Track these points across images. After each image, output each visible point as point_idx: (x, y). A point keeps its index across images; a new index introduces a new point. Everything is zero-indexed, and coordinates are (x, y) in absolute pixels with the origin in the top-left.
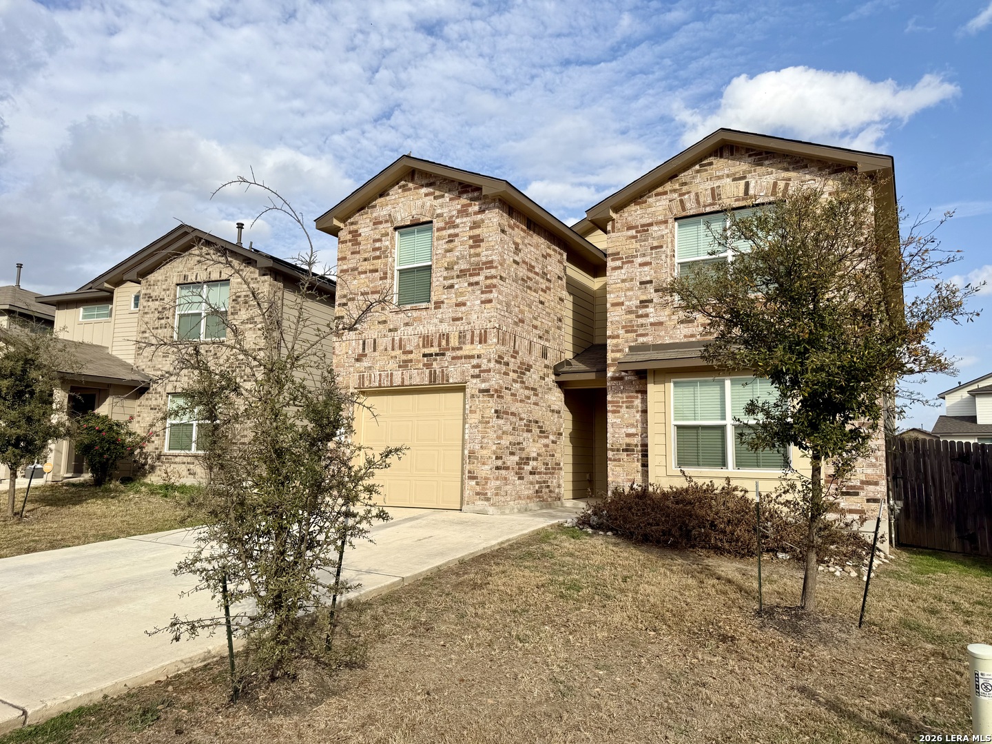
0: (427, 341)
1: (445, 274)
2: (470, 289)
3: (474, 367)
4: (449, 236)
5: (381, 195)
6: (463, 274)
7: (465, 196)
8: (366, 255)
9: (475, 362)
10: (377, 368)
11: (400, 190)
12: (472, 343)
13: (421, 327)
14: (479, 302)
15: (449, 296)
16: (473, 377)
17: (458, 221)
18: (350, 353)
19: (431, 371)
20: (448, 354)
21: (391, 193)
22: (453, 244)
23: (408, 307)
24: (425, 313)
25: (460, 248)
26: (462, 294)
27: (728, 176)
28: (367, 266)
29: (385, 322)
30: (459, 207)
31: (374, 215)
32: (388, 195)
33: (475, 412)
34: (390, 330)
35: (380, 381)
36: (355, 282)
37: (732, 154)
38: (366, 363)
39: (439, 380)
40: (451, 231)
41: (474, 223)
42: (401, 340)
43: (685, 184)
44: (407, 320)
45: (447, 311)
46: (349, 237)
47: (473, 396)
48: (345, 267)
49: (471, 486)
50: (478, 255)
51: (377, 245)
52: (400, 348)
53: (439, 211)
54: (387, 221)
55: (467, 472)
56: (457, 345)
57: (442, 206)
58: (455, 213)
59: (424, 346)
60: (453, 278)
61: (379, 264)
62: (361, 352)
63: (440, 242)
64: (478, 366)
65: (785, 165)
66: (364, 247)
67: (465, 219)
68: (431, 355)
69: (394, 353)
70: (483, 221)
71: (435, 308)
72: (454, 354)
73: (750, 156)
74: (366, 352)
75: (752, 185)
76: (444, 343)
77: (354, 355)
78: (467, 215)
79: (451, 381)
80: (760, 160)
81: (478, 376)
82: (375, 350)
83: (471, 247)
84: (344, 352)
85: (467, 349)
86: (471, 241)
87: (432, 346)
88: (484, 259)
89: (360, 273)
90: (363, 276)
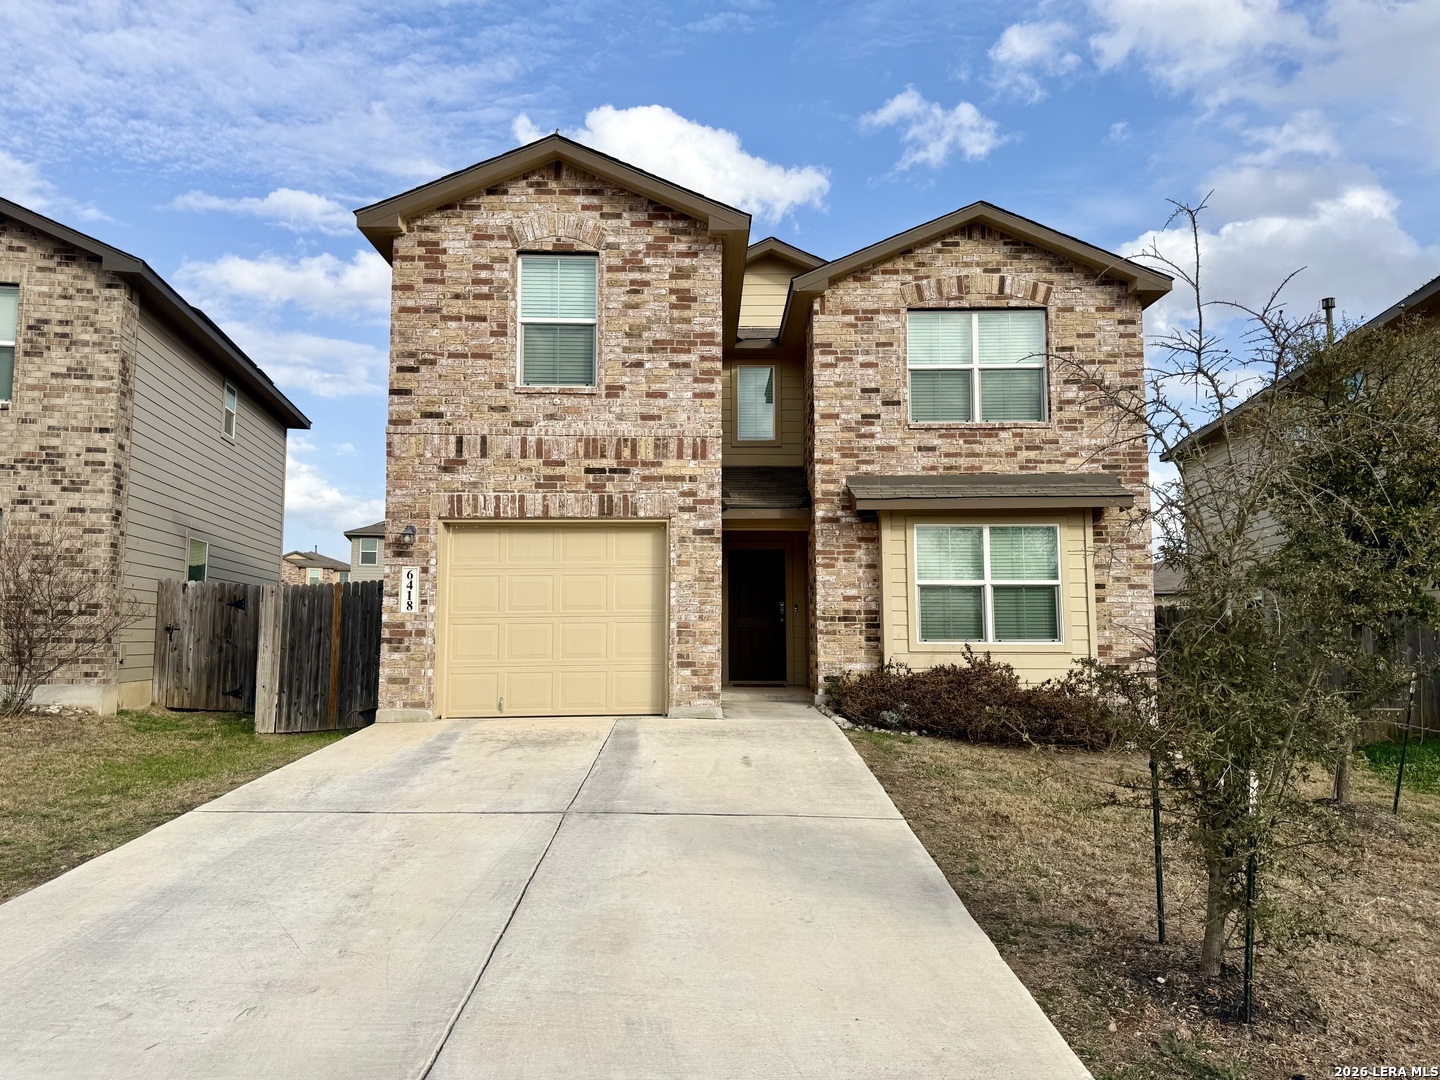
0: (593, 447)
1: (626, 342)
2: (673, 372)
3: (683, 494)
4: (633, 282)
5: (492, 191)
6: (658, 347)
7: (661, 224)
8: (459, 289)
9: (686, 486)
10: (491, 486)
11: (531, 191)
12: (680, 456)
13: (581, 424)
14: (689, 394)
15: (634, 379)
16: (682, 509)
17: (648, 261)
18: (429, 455)
19: (601, 499)
20: (635, 471)
21: (511, 191)
22: (639, 296)
23: (555, 388)
24: (587, 402)
25: (652, 305)
26: (659, 378)
27: (978, 264)
28: (459, 308)
29: (504, 409)
30: (650, 239)
31: (476, 222)
32: (505, 192)
33: (688, 564)
34: (516, 424)
35: (497, 507)
36: (435, 332)
37: (983, 238)
38: (464, 476)
39: (619, 511)
40: (637, 276)
41: (679, 269)
42: (540, 442)
43: (922, 264)
44: (551, 410)
45: (632, 403)
46: (420, 251)
47: (683, 539)
48: (410, 303)
49: (684, 678)
50: (688, 321)
51: (484, 274)
52: (539, 454)
53: (611, 239)
54: (502, 238)
55: (675, 656)
56: (651, 457)
57: (617, 232)
58: (641, 247)
59: (587, 456)
60: (640, 351)
61: (486, 307)
62: (452, 455)
63: (616, 290)
64: (691, 494)
65: (1047, 264)
66: (455, 275)
67: (660, 261)
68: (602, 471)
69: (525, 463)
70: (695, 269)
71: (608, 396)
72: (647, 473)
73: (1005, 244)
74: (466, 455)
75: (1008, 282)
76: (626, 453)
77: (437, 461)
78: (665, 255)
79: (641, 514)
80: (1017, 251)
81: (692, 509)
82: (484, 454)
83: (673, 306)
84: (413, 452)
85: (671, 466)
86: (674, 297)
87: (603, 456)
88: (697, 329)
89: (445, 318)
90: (453, 324)
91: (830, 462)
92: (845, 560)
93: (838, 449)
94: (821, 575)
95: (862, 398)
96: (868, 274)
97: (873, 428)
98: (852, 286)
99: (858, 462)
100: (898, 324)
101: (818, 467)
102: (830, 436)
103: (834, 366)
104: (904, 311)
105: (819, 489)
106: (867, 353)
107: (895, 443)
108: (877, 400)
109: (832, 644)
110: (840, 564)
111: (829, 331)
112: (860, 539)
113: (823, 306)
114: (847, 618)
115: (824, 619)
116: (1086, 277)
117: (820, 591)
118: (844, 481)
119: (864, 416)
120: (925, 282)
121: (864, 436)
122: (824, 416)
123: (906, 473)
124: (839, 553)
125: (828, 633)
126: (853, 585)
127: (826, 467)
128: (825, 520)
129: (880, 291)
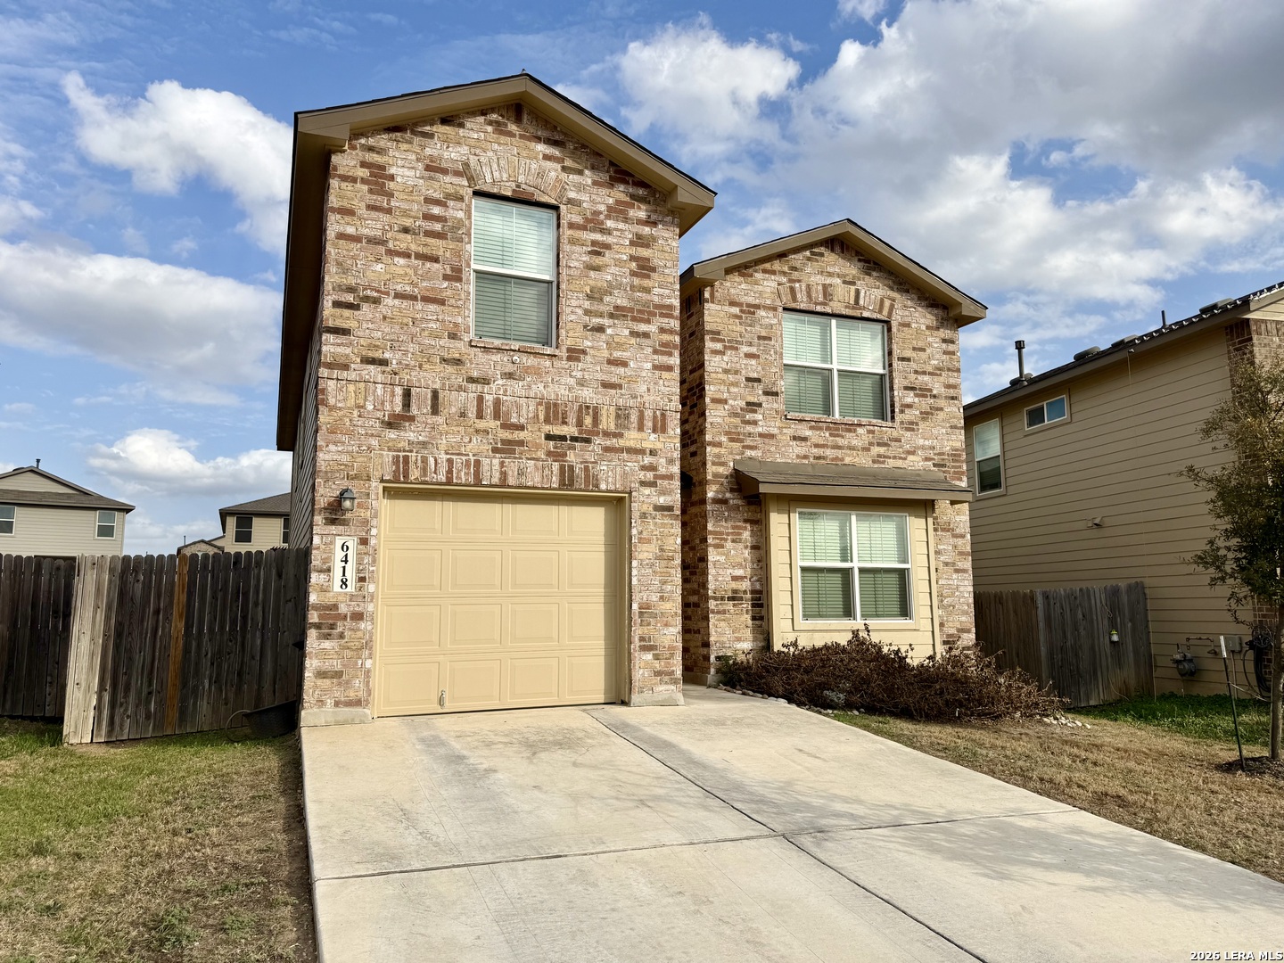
0: (554, 412)
1: (587, 304)
2: (633, 341)
3: (643, 468)
4: (594, 243)
5: (446, 121)
6: (618, 313)
7: (622, 187)
8: (408, 222)
9: (647, 460)
10: (443, 447)
11: (490, 129)
12: (641, 428)
13: (541, 386)
14: (649, 366)
15: (596, 344)
16: (643, 483)
17: (610, 224)
18: (370, 407)
19: (562, 469)
20: (598, 440)
21: (468, 125)
22: (601, 258)
23: (515, 345)
24: (548, 363)
25: (613, 270)
26: (620, 346)
27: (839, 276)
28: (406, 243)
29: (458, 362)
30: (611, 201)
31: (428, 151)
32: (461, 125)
33: (649, 541)
34: (471, 380)
35: (450, 471)
36: (379, 267)
37: (843, 253)
38: (410, 434)
39: (580, 482)
40: (598, 237)
41: (639, 236)
42: (497, 403)
43: (794, 269)
44: (510, 368)
45: (591, 368)
46: (363, 173)
47: (644, 515)
48: (350, 230)
49: (647, 662)
50: (647, 290)
51: (436, 210)
52: (497, 416)
53: (572, 195)
54: (457, 174)
55: (637, 639)
56: (612, 427)
57: (580, 188)
58: (602, 208)
59: (547, 421)
60: (601, 316)
61: (437, 246)
62: (398, 409)
63: (577, 249)
64: (652, 468)
65: (890, 283)
66: (404, 206)
67: (621, 226)
68: (563, 438)
69: (481, 424)
70: (654, 239)
71: (569, 359)
72: (608, 443)
73: (860, 260)
74: (414, 410)
75: (862, 294)
76: (588, 421)
77: (379, 415)
78: (626, 220)
79: (603, 486)
80: (869, 268)
81: (652, 484)
82: (435, 410)
83: (633, 274)
84: (351, 402)
85: (632, 438)
86: (634, 264)
87: (564, 423)
88: (656, 299)
89: (390, 253)
90: (401, 261)
91: (719, 445)
92: (733, 541)
93: (727, 433)
94: (713, 556)
95: (746, 386)
96: (751, 271)
97: (755, 415)
98: (737, 280)
99: (743, 447)
100: (775, 321)
101: (708, 449)
102: (719, 420)
103: (722, 353)
104: (780, 309)
105: (711, 469)
106: (751, 344)
107: (775, 431)
108: (759, 390)
109: (722, 624)
110: (729, 545)
111: (718, 320)
112: (746, 521)
113: (712, 295)
114: (735, 597)
115: (715, 599)
116: (919, 299)
117: (712, 571)
118: (732, 464)
119: (748, 404)
120: (797, 285)
121: (748, 423)
122: (714, 401)
123: (783, 460)
124: (728, 534)
125: (719, 612)
126: (740, 566)
127: (716, 450)
128: (716, 501)
129: (760, 288)
